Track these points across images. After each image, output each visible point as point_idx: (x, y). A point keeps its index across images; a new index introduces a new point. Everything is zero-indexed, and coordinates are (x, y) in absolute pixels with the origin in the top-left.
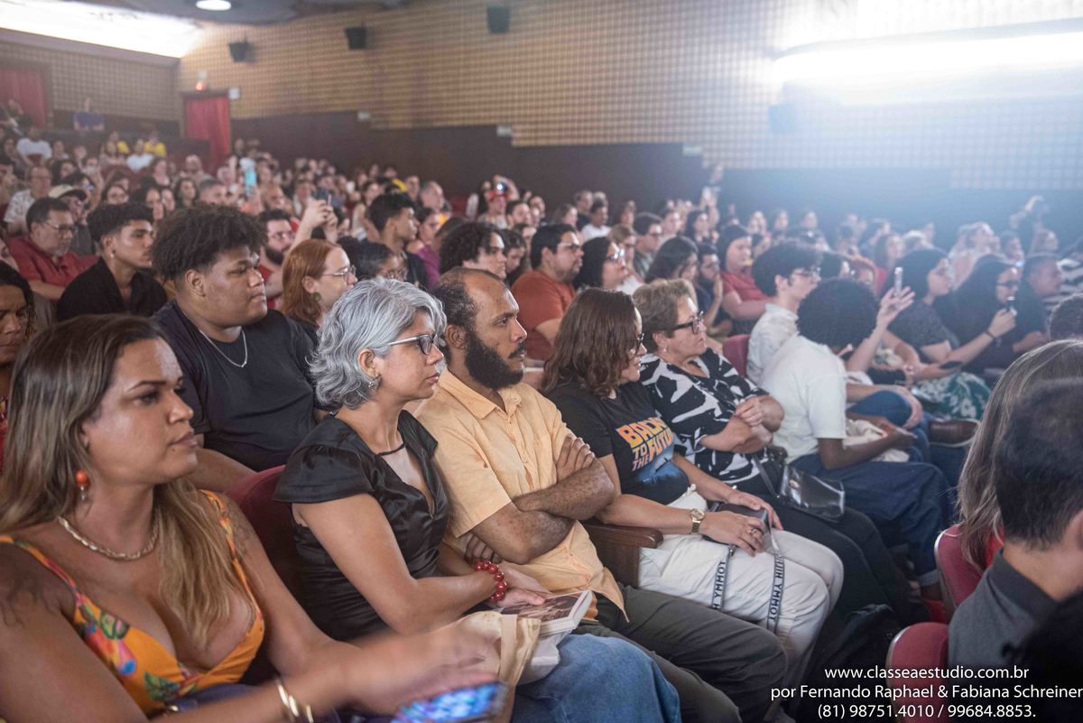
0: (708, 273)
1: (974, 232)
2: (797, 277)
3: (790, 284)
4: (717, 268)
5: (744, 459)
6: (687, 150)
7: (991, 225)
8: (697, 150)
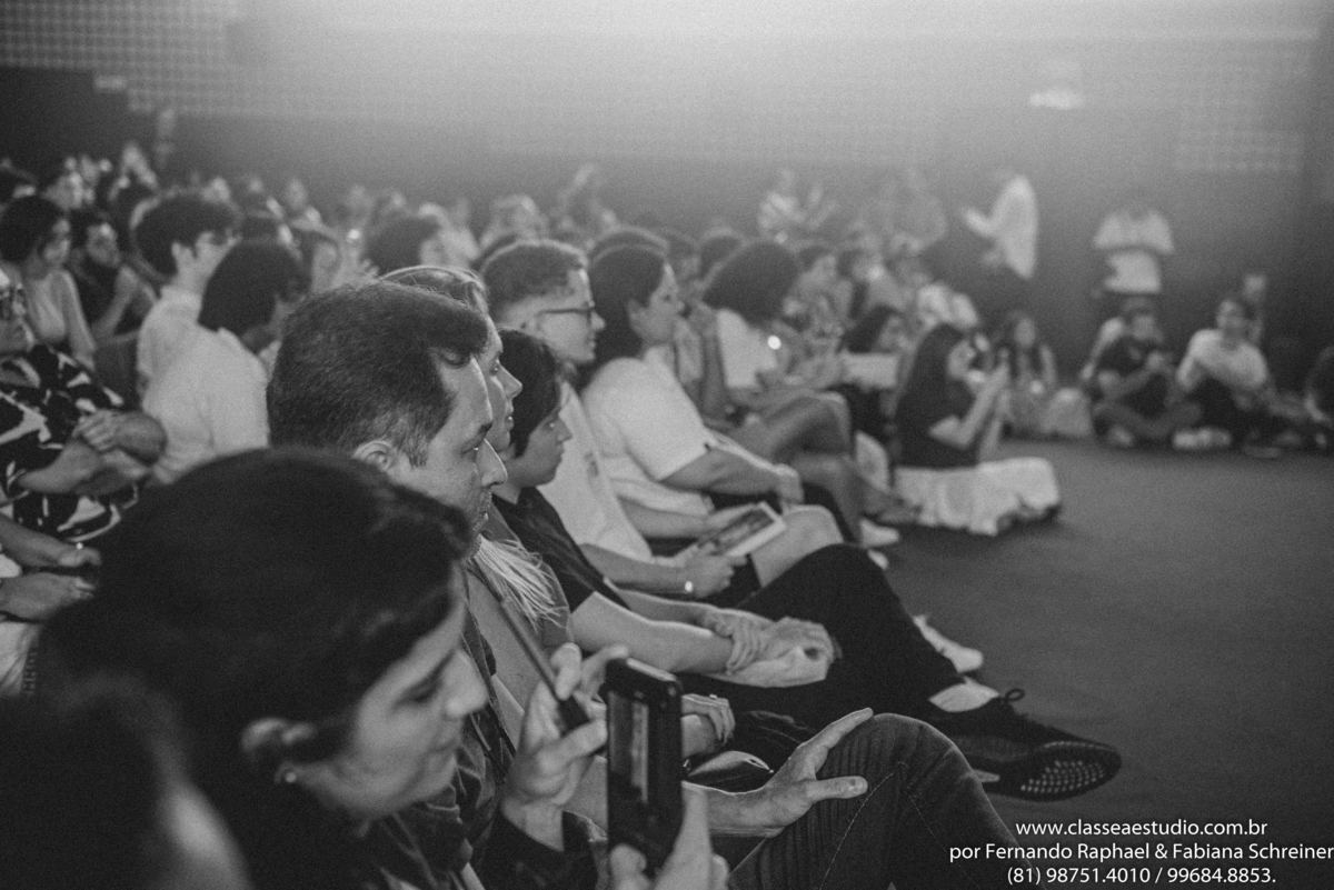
0: (101, 255)
1: (511, 211)
2: (205, 244)
3: (195, 255)
4: (113, 246)
5: (97, 504)
6: (101, 83)
7: (535, 199)
8: (117, 83)
